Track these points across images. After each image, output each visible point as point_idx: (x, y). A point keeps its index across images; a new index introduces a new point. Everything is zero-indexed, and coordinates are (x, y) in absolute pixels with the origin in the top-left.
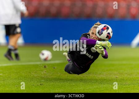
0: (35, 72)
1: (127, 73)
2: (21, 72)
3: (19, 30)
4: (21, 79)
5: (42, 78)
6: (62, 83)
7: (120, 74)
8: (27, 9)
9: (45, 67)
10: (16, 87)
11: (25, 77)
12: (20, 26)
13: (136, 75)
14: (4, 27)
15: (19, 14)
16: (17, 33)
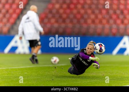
0: (49, 72)
1: (109, 72)
2: (39, 72)
3: (39, 43)
4: (39, 76)
5: (53, 75)
6: (66, 79)
7: (105, 73)
8: (44, 30)
9: (55, 68)
10: (36, 82)
11: (42, 75)
12: (40, 41)
13: (116, 74)
14: (28, 42)
15: (39, 33)
16: (38, 45)
